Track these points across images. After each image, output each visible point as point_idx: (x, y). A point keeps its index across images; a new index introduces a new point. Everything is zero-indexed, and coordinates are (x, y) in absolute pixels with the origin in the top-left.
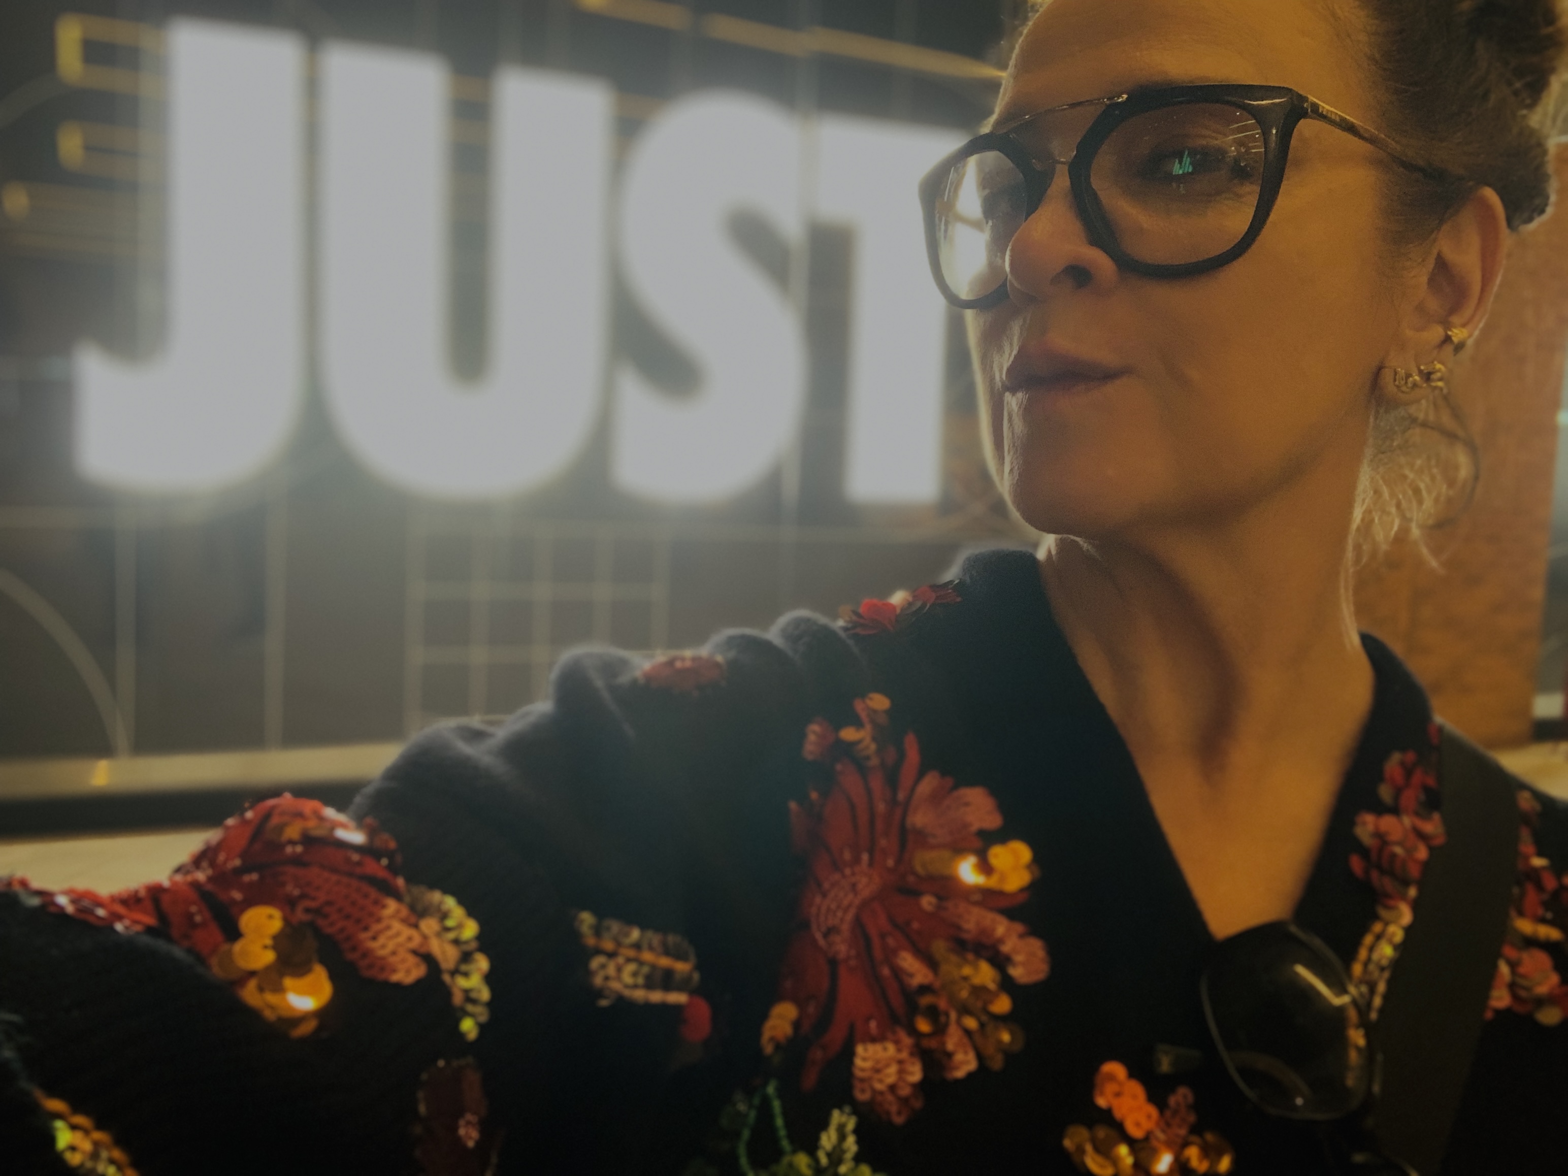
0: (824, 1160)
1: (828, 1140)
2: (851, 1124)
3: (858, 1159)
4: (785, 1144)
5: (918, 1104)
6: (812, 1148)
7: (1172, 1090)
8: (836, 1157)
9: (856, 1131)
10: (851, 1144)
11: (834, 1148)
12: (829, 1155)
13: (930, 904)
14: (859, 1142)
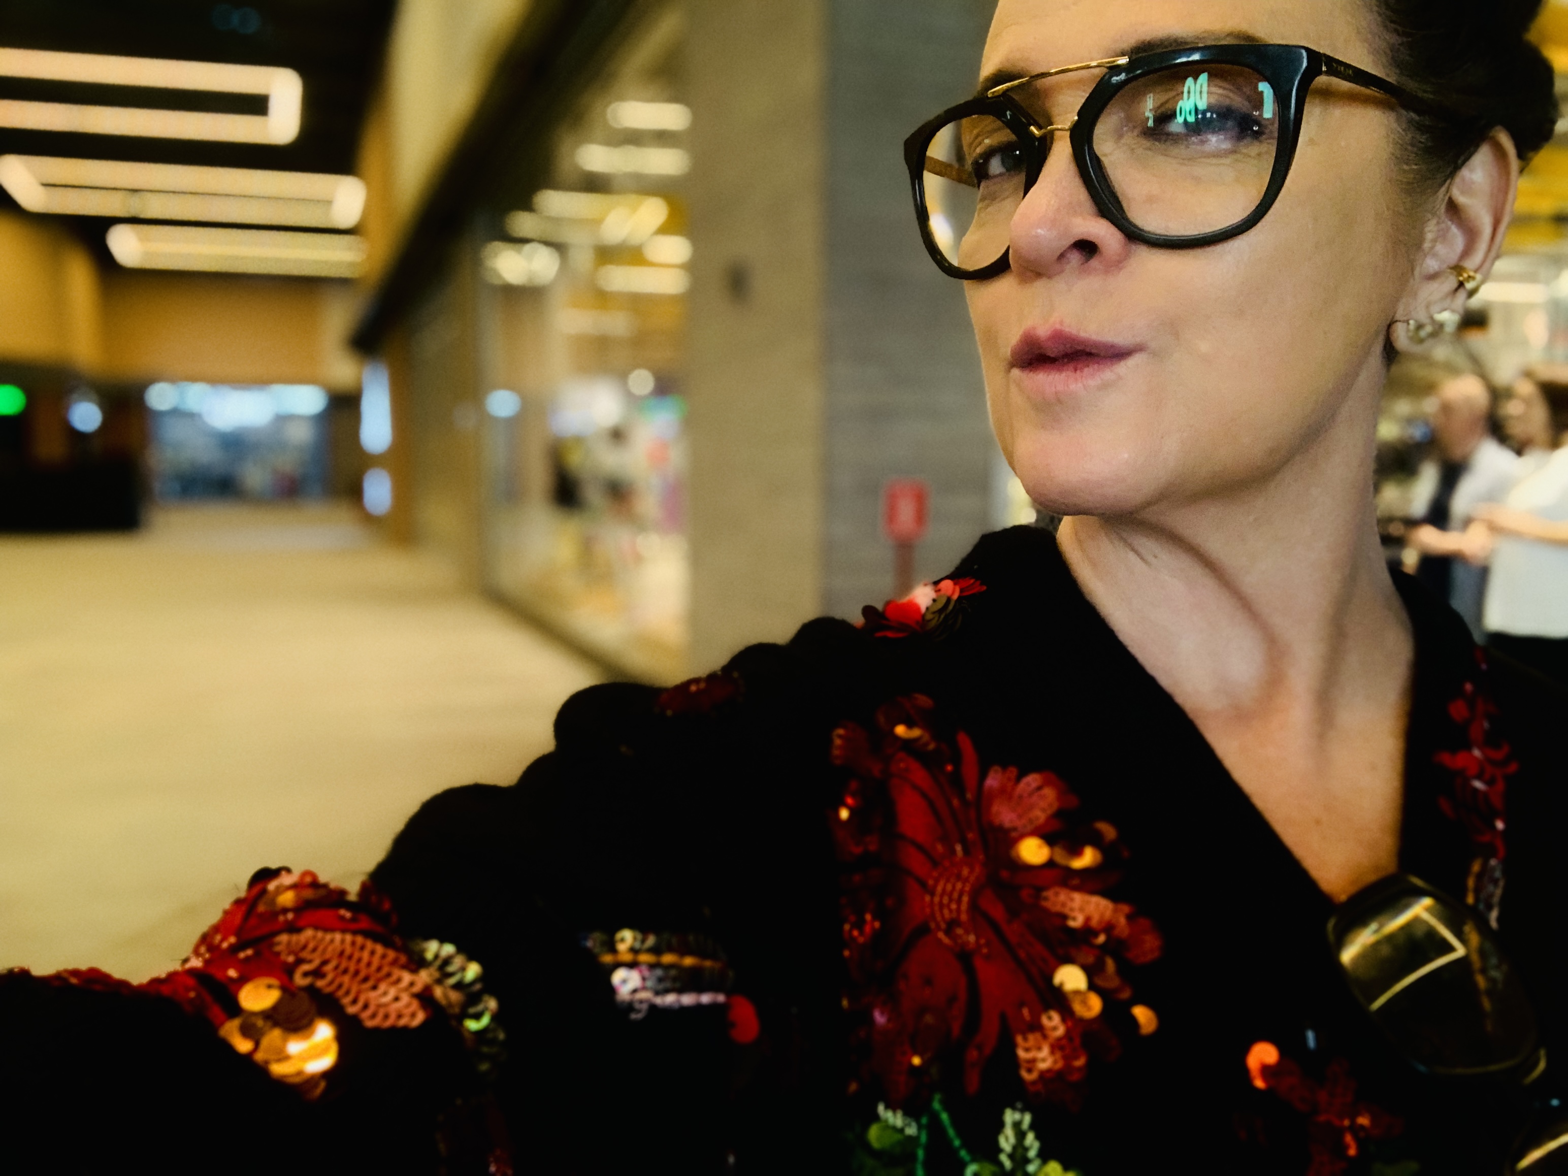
4: (964, 1154)
9: (1034, 1126)
14: (1040, 1138)
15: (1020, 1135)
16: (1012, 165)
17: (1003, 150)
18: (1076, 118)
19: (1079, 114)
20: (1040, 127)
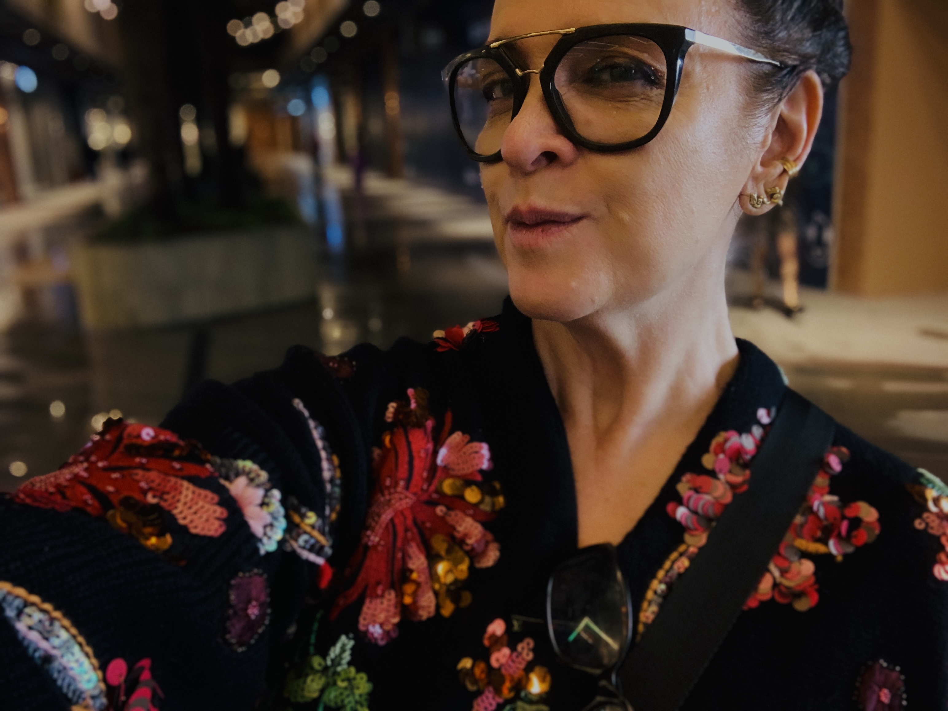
0: (329, 663)
1: (335, 651)
2: (351, 643)
3: (350, 664)
4: (312, 649)
5: (394, 635)
6: (324, 654)
7: (521, 640)
8: (337, 662)
9: (353, 649)
10: (347, 657)
11: (336, 657)
12: (332, 660)
13: (441, 511)
14: (352, 655)
15: (343, 650)
16: (506, 93)
17: (502, 82)
18: (543, 65)
19: (545, 64)
20: (522, 70)
